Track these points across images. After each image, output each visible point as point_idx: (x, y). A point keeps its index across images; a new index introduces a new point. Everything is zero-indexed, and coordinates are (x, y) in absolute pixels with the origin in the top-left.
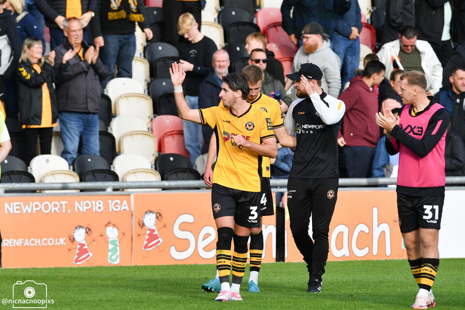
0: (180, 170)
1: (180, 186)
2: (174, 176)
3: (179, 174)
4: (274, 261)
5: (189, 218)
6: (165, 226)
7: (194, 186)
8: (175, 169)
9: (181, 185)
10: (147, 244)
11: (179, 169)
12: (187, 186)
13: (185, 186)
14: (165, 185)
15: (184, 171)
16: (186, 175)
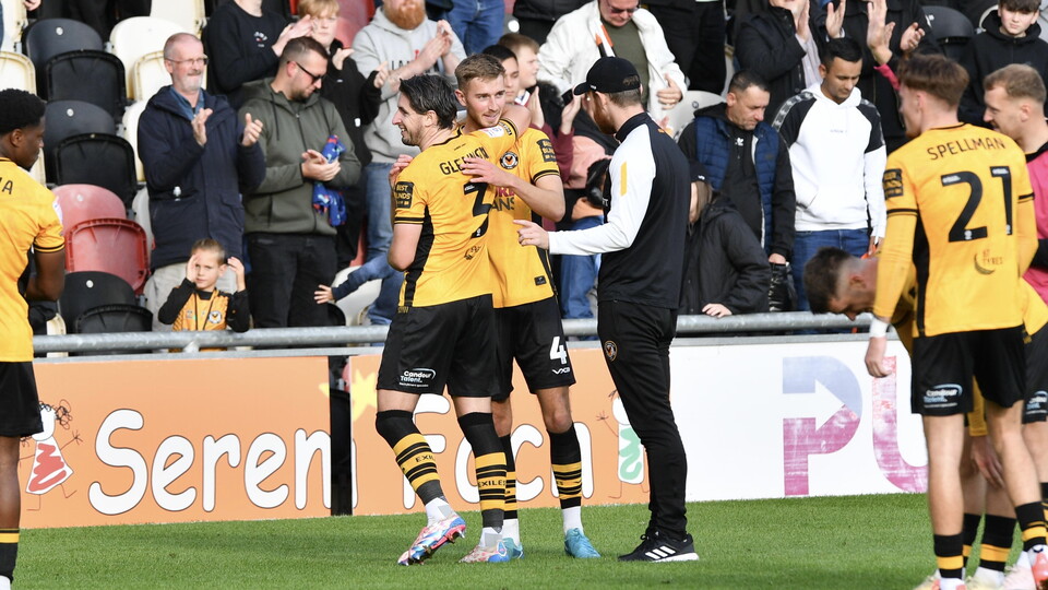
0: (108, 309)
1: (109, 347)
2: (96, 323)
3: (107, 319)
4: (328, 514)
5: (132, 420)
6: (76, 438)
7: (141, 345)
8: (98, 308)
9: (112, 344)
10: (35, 480)
11: (107, 306)
12: (126, 346)
13: (122, 346)
14: (76, 345)
15: (119, 310)
16: (123, 320)
